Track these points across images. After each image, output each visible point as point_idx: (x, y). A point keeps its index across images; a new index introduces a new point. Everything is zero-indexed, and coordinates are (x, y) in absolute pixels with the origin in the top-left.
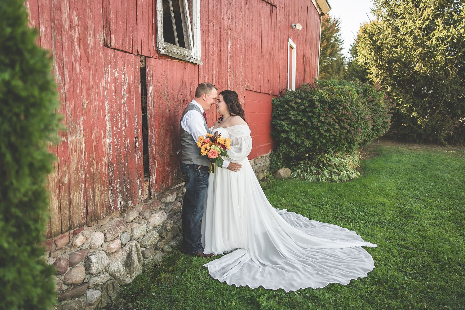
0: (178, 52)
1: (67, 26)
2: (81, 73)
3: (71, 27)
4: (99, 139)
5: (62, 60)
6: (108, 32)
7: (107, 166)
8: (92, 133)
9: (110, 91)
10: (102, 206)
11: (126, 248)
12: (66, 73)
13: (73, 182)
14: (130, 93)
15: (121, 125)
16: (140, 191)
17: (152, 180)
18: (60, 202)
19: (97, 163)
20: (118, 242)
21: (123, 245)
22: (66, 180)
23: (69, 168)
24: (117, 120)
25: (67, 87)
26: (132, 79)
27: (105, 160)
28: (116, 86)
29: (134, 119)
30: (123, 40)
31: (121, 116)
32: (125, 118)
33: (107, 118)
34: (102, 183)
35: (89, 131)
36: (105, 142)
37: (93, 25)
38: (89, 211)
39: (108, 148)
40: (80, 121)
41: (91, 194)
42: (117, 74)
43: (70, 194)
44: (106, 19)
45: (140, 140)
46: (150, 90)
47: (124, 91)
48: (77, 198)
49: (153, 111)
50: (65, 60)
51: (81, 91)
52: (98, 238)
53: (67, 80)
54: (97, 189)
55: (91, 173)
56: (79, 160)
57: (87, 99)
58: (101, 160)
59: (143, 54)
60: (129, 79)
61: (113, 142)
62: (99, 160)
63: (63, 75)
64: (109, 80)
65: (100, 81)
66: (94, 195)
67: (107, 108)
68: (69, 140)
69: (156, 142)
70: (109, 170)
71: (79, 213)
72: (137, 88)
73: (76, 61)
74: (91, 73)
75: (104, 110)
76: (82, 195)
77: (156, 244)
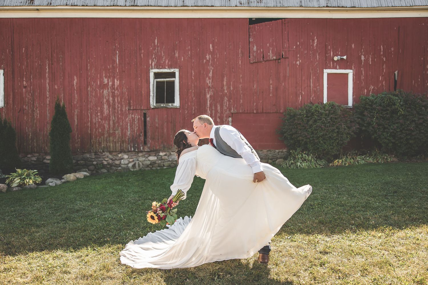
0: (164, 105)
1: (117, 108)
2: (120, 117)
3: (118, 107)
4: (126, 132)
5: (115, 115)
6: (130, 106)
7: (128, 139)
8: (123, 131)
9: (130, 121)
10: (126, 149)
11: (134, 162)
12: (116, 117)
13: (117, 141)
14: (139, 121)
15: (135, 129)
16: (142, 148)
17: (148, 146)
18: (113, 145)
19: (125, 138)
20: (132, 159)
21: (133, 161)
22: (115, 140)
23: (116, 138)
24: (133, 128)
25: (116, 120)
26: (139, 116)
27: (127, 138)
28: (133, 119)
29: (140, 127)
30: (136, 107)
31: (135, 127)
32: (136, 127)
33: (129, 127)
34: (126, 143)
35: (122, 130)
36: (128, 133)
37: (125, 106)
38: (122, 149)
39: (128, 134)
40: (120, 128)
41: (122, 145)
42: (133, 116)
43: (116, 144)
44: (130, 103)
45: (143, 133)
46: (148, 119)
47: (136, 120)
48: (118, 145)
49: (149, 125)
50: (116, 115)
51: (120, 121)
52: (126, 156)
53: (116, 119)
54: (124, 144)
55: (122, 140)
56: (119, 136)
57: (122, 123)
58: (126, 138)
59: (145, 109)
60: (138, 117)
61: (131, 133)
62: (125, 137)
63: (115, 118)
64: (130, 118)
65: (126, 118)
66: (123, 145)
67: (129, 125)
68: (116, 132)
69: (150, 134)
70: (128, 140)
71: (118, 148)
72: (142, 119)
73: (119, 115)
74: (124, 117)
75: (128, 125)
76: (119, 145)
77: (148, 165)
